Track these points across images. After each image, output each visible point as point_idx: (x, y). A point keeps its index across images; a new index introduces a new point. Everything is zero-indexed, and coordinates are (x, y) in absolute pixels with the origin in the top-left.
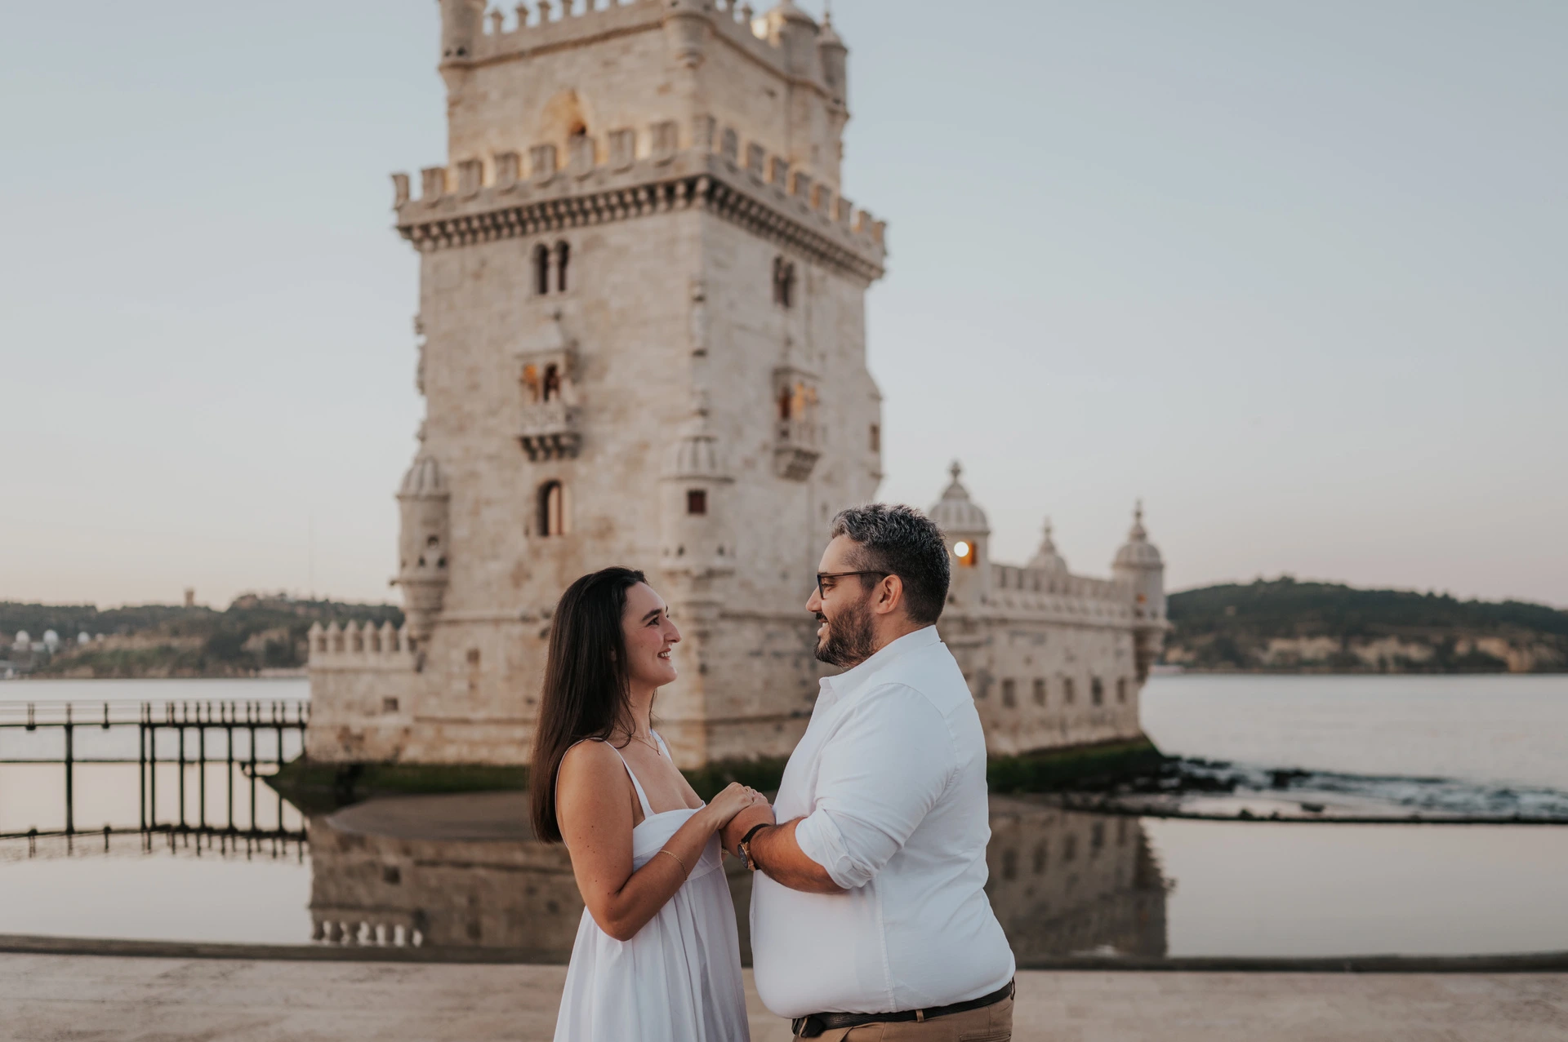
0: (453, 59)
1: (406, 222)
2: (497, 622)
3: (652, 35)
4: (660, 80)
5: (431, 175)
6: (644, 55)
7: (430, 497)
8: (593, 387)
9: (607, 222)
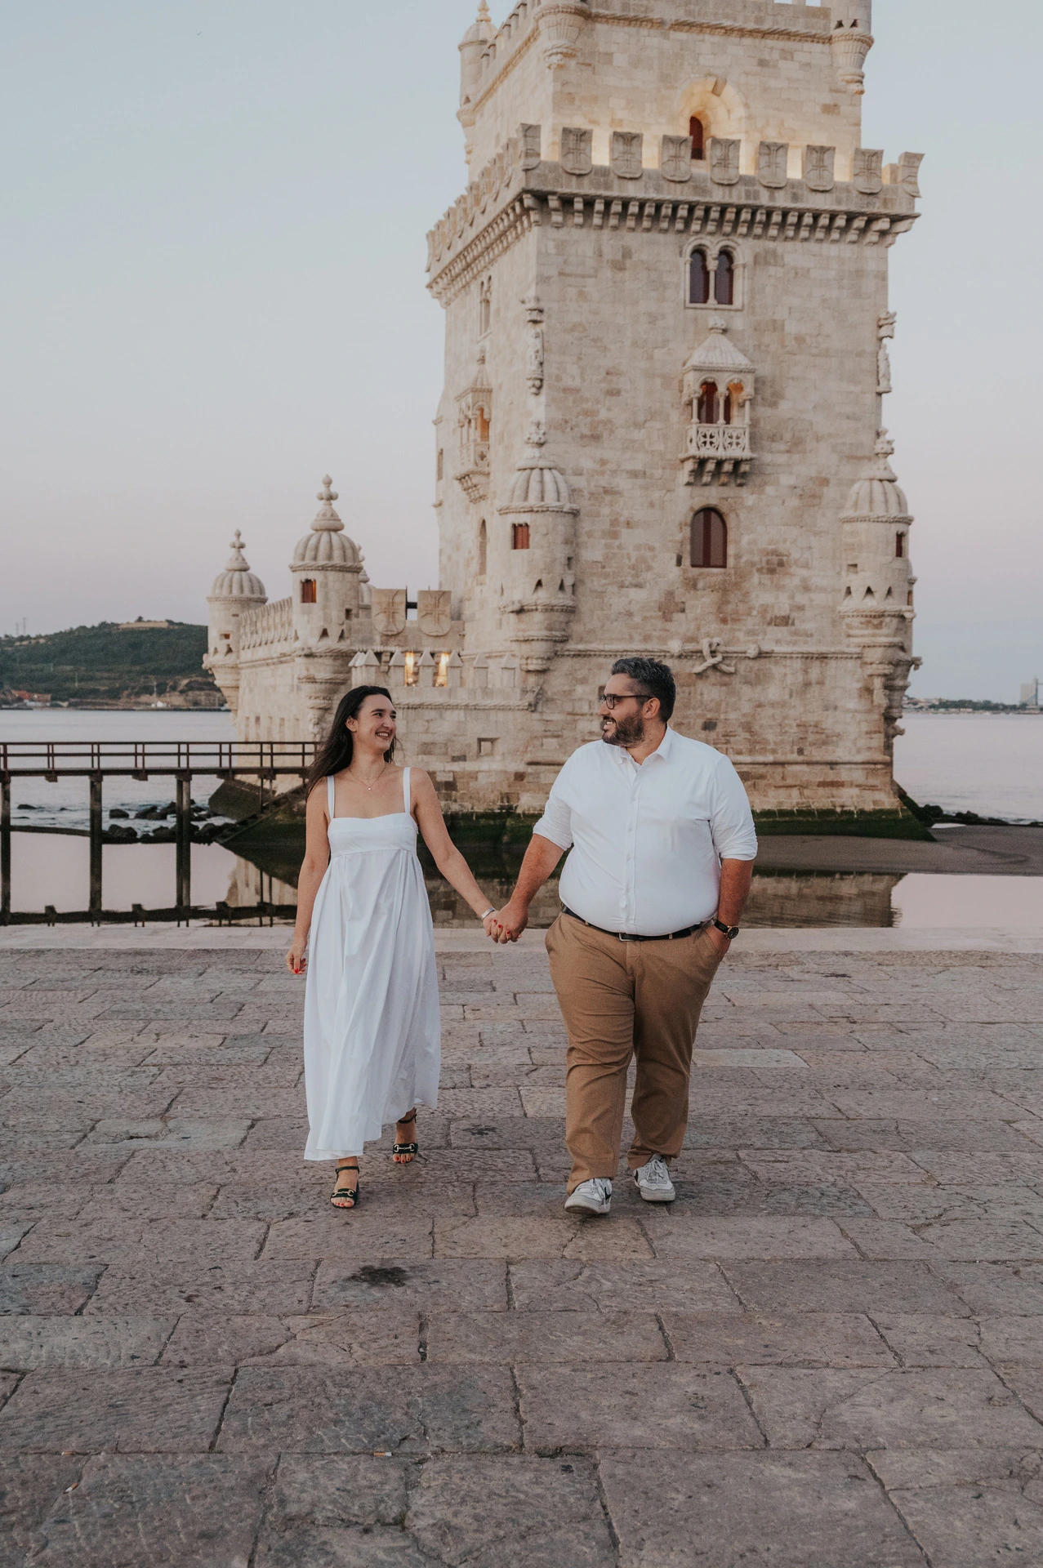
0: (575, 3)
3: (818, 47)
4: (827, 98)
5: (577, 139)
6: (807, 65)
7: (559, 512)
8: (763, 412)
9: (786, 239)
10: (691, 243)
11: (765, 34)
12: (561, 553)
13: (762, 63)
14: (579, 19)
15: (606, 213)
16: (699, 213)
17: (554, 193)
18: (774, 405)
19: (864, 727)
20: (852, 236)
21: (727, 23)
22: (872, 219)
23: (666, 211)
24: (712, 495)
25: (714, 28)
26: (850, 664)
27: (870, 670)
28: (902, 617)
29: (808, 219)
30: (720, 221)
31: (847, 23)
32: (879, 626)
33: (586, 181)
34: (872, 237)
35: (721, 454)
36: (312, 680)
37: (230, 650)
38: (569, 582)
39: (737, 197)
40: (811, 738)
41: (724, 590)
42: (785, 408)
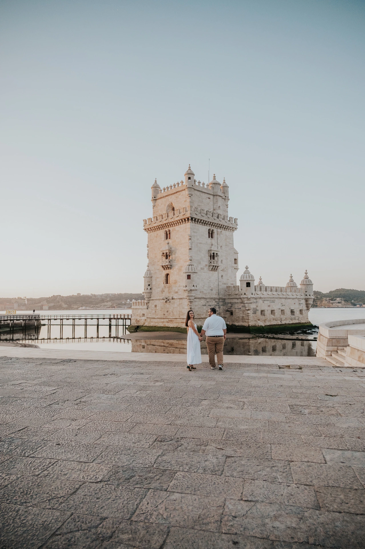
0: (154, 199)
1: (146, 228)
2: (159, 300)
3: (183, 191)
4: (185, 199)
6: (182, 195)
7: (149, 277)
8: (173, 256)
10: (164, 230)
11: (176, 192)
13: (177, 197)
15: (153, 229)
18: (175, 254)
20: (184, 222)
21: (172, 193)
24: (167, 271)
26: (185, 300)
35: (165, 264)
40: (181, 314)
41: (169, 287)
42: (176, 255)
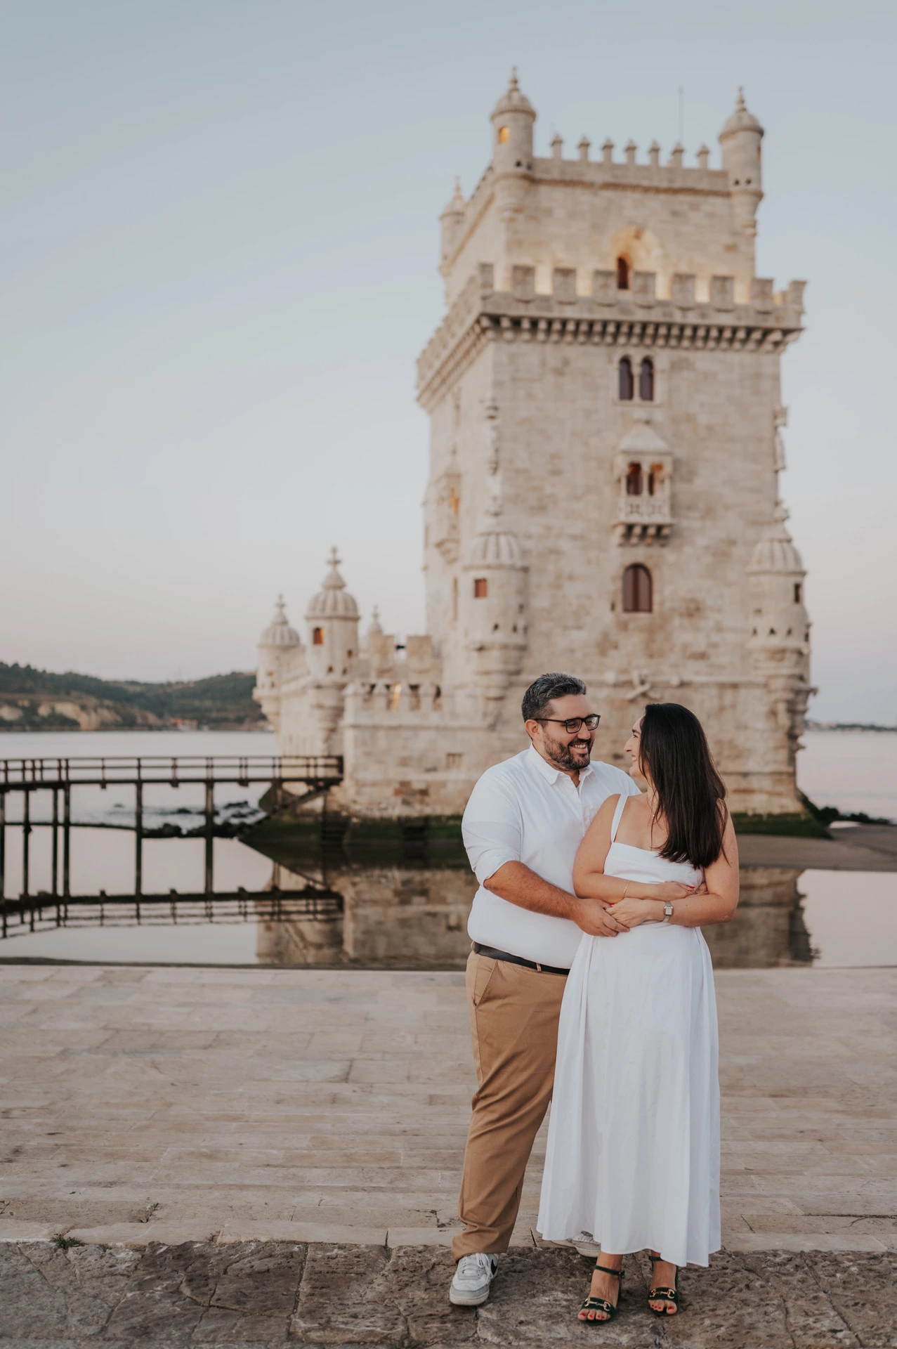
0: (522, 170)
3: (719, 201)
4: (727, 239)
5: (524, 273)
6: (711, 215)
7: (512, 568)
8: (681, 487)
9: (697, 349)
10: (618, 354)
11: (677, 191)
12: (514, 601)
13: (675, 214)
14: (525, 184)
15: (549, 331)
16: (625, 329)
17: (504, 316)
18: (689, 481)
19: (771, 744)
20: (751, 346)
21: (646, 183)
22: (767, 332)
23: (598, 328)
24: (639, 554)
25: (634, 188)
26: (758, 692)
27: (774, 697)
28: (800, 653)
29: (714, 333)
30: (642, 335)
31: (742, 181)
32: (782, 660)
33: (531, 306)
34: (767, 346)
35: (645, 520)
36: (320, 707)
37: (273, 685)
38: (521, 624)
39: (655, 316)
40: (726, 752)
41: (651, 631)
42: (699, 483)
